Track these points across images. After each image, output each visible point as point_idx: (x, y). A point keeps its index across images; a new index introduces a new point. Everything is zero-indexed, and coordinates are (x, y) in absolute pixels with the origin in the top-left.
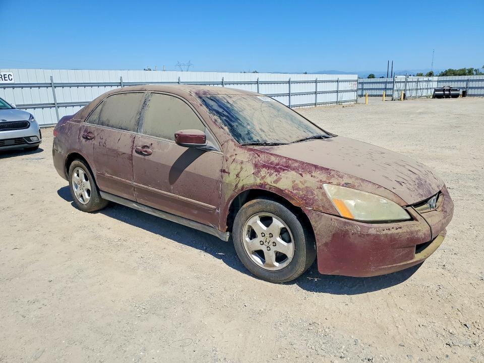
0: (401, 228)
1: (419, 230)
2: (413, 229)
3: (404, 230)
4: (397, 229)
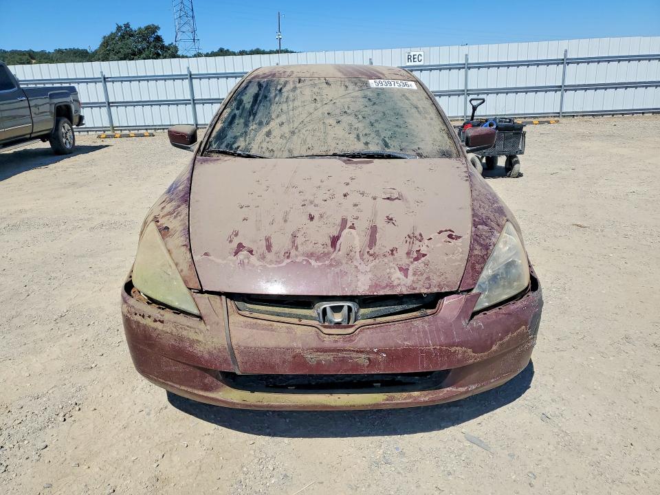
0: (162, 322)
1: (198, 341)
2: (184, 333)
3: (168, 328)
4: (155, 321)
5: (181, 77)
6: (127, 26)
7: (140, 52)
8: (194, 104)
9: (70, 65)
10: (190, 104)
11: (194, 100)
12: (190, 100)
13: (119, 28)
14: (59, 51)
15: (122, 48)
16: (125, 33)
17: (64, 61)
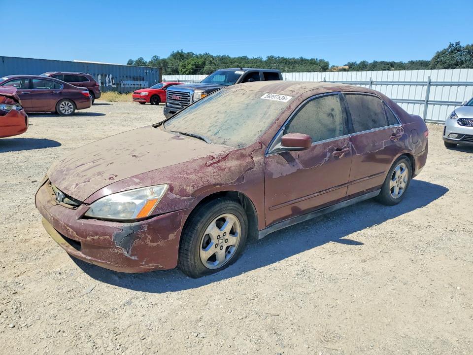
5: (422, 84)
6: (458, 43)
7: (462, 63)
8: (427, 104)
9: (415, 72)
10: (423, 103)
11: (427, 101)
12: (424, 101)
13: (451, 45)
14: (412, 63)
15: (448, 60)
16: (455, 49)
17: (412, 69)
